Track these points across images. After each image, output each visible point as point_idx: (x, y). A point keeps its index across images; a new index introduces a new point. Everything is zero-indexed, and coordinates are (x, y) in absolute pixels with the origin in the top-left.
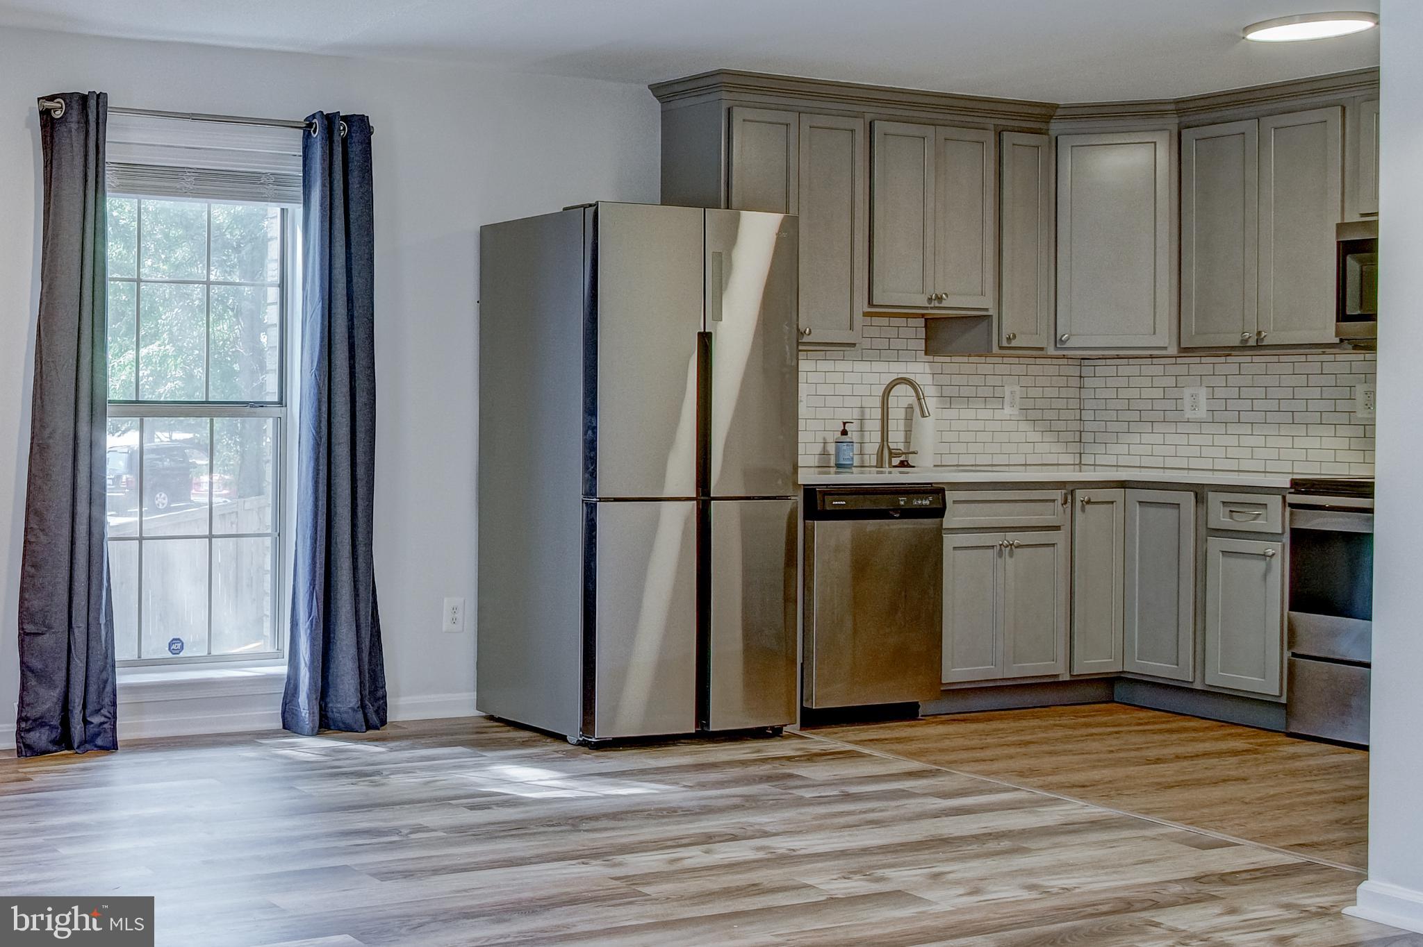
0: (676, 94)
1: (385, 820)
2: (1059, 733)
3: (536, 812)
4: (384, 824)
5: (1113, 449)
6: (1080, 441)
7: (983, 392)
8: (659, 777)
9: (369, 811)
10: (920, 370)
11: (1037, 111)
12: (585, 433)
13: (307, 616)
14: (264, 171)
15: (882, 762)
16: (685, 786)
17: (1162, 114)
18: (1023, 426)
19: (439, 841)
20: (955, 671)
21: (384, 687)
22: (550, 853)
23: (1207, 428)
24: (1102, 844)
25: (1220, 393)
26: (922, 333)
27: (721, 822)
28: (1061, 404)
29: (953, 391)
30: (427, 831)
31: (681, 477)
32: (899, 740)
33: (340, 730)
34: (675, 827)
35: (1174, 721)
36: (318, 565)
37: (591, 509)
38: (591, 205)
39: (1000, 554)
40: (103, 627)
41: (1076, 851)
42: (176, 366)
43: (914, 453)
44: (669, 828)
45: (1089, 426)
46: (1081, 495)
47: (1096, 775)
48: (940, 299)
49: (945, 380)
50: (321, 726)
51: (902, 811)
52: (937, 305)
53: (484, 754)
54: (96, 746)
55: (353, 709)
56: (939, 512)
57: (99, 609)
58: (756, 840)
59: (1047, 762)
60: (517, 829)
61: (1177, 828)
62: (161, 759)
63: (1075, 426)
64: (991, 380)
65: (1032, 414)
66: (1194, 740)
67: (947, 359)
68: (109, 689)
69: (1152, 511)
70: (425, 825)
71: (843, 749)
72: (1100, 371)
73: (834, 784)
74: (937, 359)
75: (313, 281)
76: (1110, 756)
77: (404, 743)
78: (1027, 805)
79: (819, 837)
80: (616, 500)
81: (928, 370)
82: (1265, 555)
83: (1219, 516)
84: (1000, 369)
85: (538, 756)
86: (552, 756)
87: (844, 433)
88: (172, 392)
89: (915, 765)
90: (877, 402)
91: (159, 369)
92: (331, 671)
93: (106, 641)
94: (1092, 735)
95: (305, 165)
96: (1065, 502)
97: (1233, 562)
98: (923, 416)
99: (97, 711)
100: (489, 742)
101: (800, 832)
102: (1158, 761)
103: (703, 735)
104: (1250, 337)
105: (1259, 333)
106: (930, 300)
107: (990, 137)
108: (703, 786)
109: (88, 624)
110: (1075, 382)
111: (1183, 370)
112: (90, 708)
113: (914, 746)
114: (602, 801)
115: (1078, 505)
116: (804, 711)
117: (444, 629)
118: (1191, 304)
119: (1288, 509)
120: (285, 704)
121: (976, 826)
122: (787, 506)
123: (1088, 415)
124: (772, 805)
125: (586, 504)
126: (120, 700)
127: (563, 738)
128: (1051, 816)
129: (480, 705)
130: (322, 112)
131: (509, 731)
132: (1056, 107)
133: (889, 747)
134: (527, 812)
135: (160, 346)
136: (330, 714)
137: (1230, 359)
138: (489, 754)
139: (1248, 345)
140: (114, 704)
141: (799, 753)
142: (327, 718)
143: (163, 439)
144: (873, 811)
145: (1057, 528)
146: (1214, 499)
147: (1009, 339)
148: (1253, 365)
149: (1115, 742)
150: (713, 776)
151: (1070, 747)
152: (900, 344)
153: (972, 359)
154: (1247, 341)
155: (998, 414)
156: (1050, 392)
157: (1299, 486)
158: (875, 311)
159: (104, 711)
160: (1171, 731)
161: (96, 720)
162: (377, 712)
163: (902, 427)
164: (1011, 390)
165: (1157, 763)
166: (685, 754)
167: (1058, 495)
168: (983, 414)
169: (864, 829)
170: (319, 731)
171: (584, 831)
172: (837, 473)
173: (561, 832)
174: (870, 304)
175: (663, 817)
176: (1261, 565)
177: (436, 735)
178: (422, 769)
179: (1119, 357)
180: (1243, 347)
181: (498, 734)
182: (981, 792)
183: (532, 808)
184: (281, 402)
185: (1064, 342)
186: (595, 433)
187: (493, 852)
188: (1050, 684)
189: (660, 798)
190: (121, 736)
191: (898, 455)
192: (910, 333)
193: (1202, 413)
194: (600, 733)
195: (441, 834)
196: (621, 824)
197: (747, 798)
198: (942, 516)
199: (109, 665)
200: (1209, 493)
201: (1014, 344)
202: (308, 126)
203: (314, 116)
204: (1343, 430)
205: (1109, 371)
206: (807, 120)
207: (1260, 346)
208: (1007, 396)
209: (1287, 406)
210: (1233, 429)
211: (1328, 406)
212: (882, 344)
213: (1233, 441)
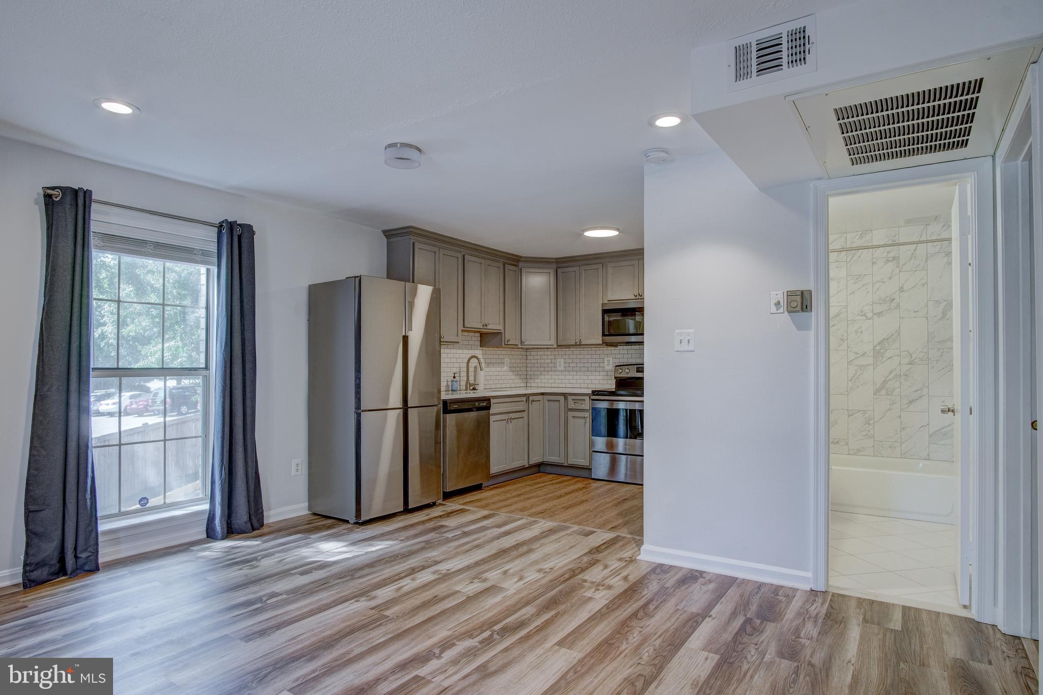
0: (393, 235)
1: (255, 593)
2: (528, 489)
3: (335, 570)
4: (254, 595)
5: (536, 381)
6: (527, 378)
7: (498, 361)
8: (389, 537)
9: (246, 587)
10: (478, 352)
11: (515, 258)
12: (356, 380)
13: (219, 478)
14: (197, 248)
15: (474, 512)
16: (401, 540)
17: (552, 263)
18: (511, 373)
19: (283, 602)
20: (494, 469)
21: (262, 507)
22: (340, 598)
23: (564, 373)
24: (557, 540)
25: (568, 361)
26: (479, 338)
27: (417, 559)
28: (520, 365)
29: (491, 361)
30: (277, 596)
31: (395, 399)
32: (478, 500)
33: (239, 533)
34: (398, 567)
35: (559, 478)
36: (225, 452)
37: (358, 416)
38: (358, 277)
39: (508, 422)
40: (88, 500)
41: (549, 546)
42: (183, 351)
43: (478, 384)
44: (395, 568)
45: (529, 373)
46: (531, 398)
47: (544, 506)
48: (486, 325)
49: (486, 356)
50: (228, 533)
51: (486, 538)
52: (485, 328)
53: (311, 537)
54: (84, 571)
55: (245, 522)
56: (488, 408)
57: (86, 490)
58: (433, 567)
59: (528, 503)
60: (323, 585)
61: (575, 528)
62: (126, 572)
63: (525, 373)
64: (501, 357)
65: (513, 369)
66: (568, 485)
67: (487, 349)
68: (93, 535)
69: (551, 403)
70: (277, 591)
71: (459, 508)
72: (532, 353)
73: (458, 528)
74: (484, 348)
75: (222, 305)
76: (546, 497)
77: (272, 536)
78: (527, 526)
79: (458, 559)
80: (369, 411)
81: (481, 353)
82: (584, 417)
83: (571, 405)
84: (504, 353)
85: (335, 533)
86: (342, 533)
87: (454, 377)
88: (181, 364)
89: (485, 512)
90: (465, 365)
91: (175, 352)
92: (233, 504)
93: (91, 508)
94: (538, 488)
95: (218, 247)
96: (526, 401)
97: (576, 420)
98: (481, 370)
99: (85, 550)
100: (313, 529)
101: (449, 558)
102: (560, 497)
103: (407, 510)
104: (577, 341)
105: (580, 340)
106: (483, 326)
107: (501, 266)
108: (408, 539)
109: (78, 501)
110: (524, 357)
111: (557, 353)
112: (80, 548)
113: (484, 503)
114: (365, 556)
115: (530, 401)
116: (444, 493)
117: (292, 475)
118: (560, 330)
119: (591, 400)
120: (208, 525)
121: (513, 541)
122: (435, 409)
123: (529, 369)
124: (438, 544)
125: (357, 413)
126: (101, 539)
127: (347, 522)
128: (535, 530)
129: (310, 508)
130: (227, 220)
131: (323, 521)
132: (521, 257)
133: (475, 504)
134: (330, 571)
135: (175, 342)
136: (233, 526)
137: (570, 349)
138: (313, 536)
140: (97, 544)
141: (444, 513)
142: (231, 528)
143: (186, 383)
144: (475, 540)
145: (524, 411)
146: (570, 398)
147: (507, 341)
148: (576, 351)
149: (546, 490)
150: (412, 532)
151: (533, 494)
152: (471, 343)
153: (495, 349)
154: (576, 343)
155: (503, 369)
156: (519, 361)
157: (594, 393)
158: (466, 330)
159: (90, 549)
160: (560, 482)
161: (84, 555)
162: (258, 521)
163: (473, 375)
164: (507, 360)
165: (560, 498)
166: (400, 521)
167: (524, 399)
168: (499, 369)
169: (474, 551)
170: (227, 536)
171: (358, 578)
172: (452, 394)
173: (346, 581)
174: (464, 327)
175: (393, 561)
176: (583, 420)
177: (287, 529)
178: (279, 552)
179: (538, 348)
180: (575, 345)
181: (318, 523)
182: (511, 522)
183: (334, 567)
184: (207, 368)
185: (523, 343)
186: (360, 380)
187: (311, 604)
188: (523, 469)
189: (390, 550)
190: (101, 560)
191: (473, 385)
192: (475, 339)
193: (562, 368)
194: (364, 517)
195: (284, 596)
196: (374, 570)
197: (427, 542)
198: (490, 409)
199: (93, 519)
200: (568, 396)
201: (508, 343)
202: (220, 226)
203: (223, 222)
204: (601, 373)
205: (535, 353)
206: (442, 251)
207: (580, 345)
208: (505, 362)
209: (586, 365)
210: (571, 373)
211: (597, 365)
212: (467, 343)
213: (571, 377)
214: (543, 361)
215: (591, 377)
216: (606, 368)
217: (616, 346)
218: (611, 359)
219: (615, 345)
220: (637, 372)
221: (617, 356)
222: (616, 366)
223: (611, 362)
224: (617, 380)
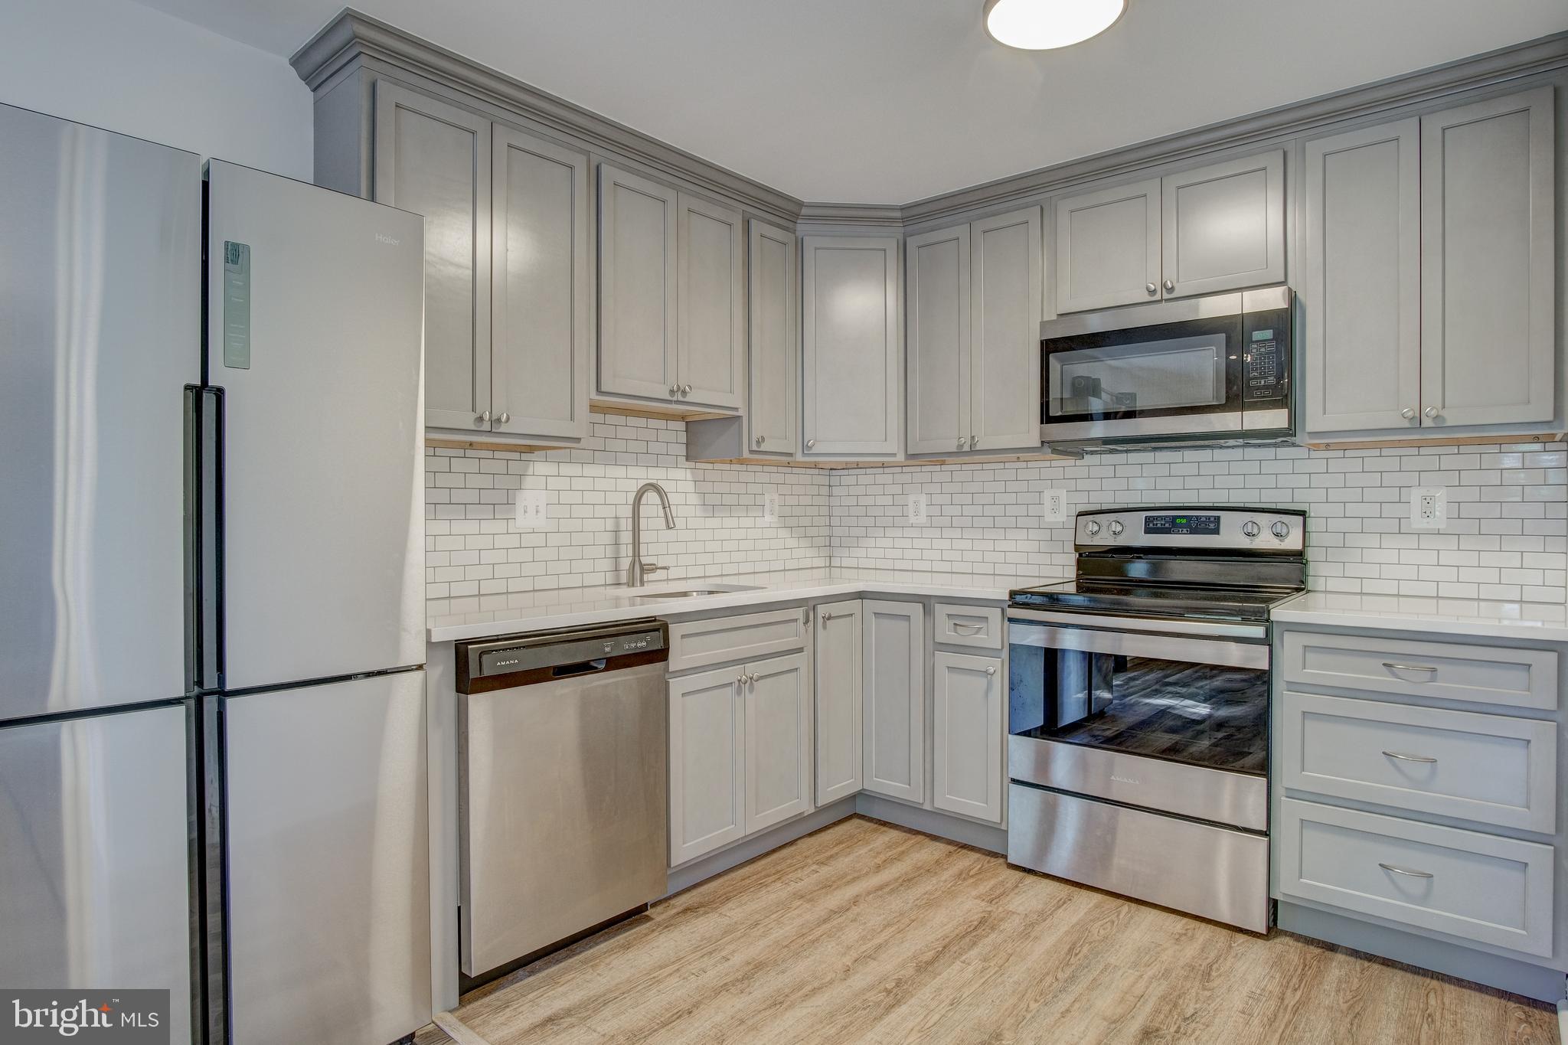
6: (830, 546)
7: (744, 500)
10: (673, 476)
11: (783, 204)
17: (889, 220)
18: (783, 533)
20: (687, 847)
23: (927, 532)
25: (937, 500)
26: (683, 438)
28: (812, 511)
29: (715, 499)
39: (739, 692)
45: (837, 531)
46: (822, 610)
48: (682, 391)
49: (707, 487)
52: (681, 398)
56: (661, 655)
63: (825, 531)
64: (752, 488)
65: (792, 522)
67: (710, 466)
69: (886, 623)
72: (845, 480)
74: (699, 465)
81: (689, 476)
82: (986, 673)
83: (945, 632)
96: (807, 622)
97: (961, 679)
104: (965, 443)
105: (973, 438)
106: (672, 392)
107: (737, 220)
110: (825, 490)
111: (907, 478)
115: (820, 621)
118: (915, 412)
119: (1006, 622)
123: (835, 521)
132: (800, 204)
137: (945, 467)
139: (963, 450)
145: (800, 650)
146: (941, 611)
147: (759, 443)
148: (962, 470)
152: (654, 447)
153: (734, 466)
154: (962, 446)
155: (760, 522)
156: (807, 500)
157: (1015, 599)
158: (606, 401)
164: (772, 499)
167: (799, 613)
168: (747, 522)
174: (599, 389)
176: (982, 682)
179: (857, 465)
180: (959, 453)
185: (810, 448)
188: (796, 822)
192: (670, 436)
193: (922, 520)
198: (666, 658)
200: (936, 605)
201: (763, 448)
204: (1033, 534)
205: (852, 480)
206: (502, 137)
207: (973, 452)
208: (767, 503)
209: (988, 511)
210: (947, 533)
211: (1022, 510)
212: (641, 447)
213: (946, 544)
214: (869, 501)
215: (1002, 546)
216: (1047, 519)
217: (1080, 455)
218: (1063, 494)
219: (1074, 450)
220: (1148, 531)
221: (1082, 485)
222: (1081, 514)
223: (1064, 499)
224: (1080, 555)
